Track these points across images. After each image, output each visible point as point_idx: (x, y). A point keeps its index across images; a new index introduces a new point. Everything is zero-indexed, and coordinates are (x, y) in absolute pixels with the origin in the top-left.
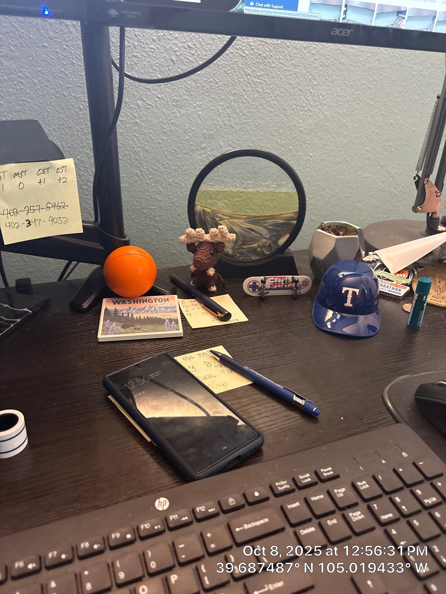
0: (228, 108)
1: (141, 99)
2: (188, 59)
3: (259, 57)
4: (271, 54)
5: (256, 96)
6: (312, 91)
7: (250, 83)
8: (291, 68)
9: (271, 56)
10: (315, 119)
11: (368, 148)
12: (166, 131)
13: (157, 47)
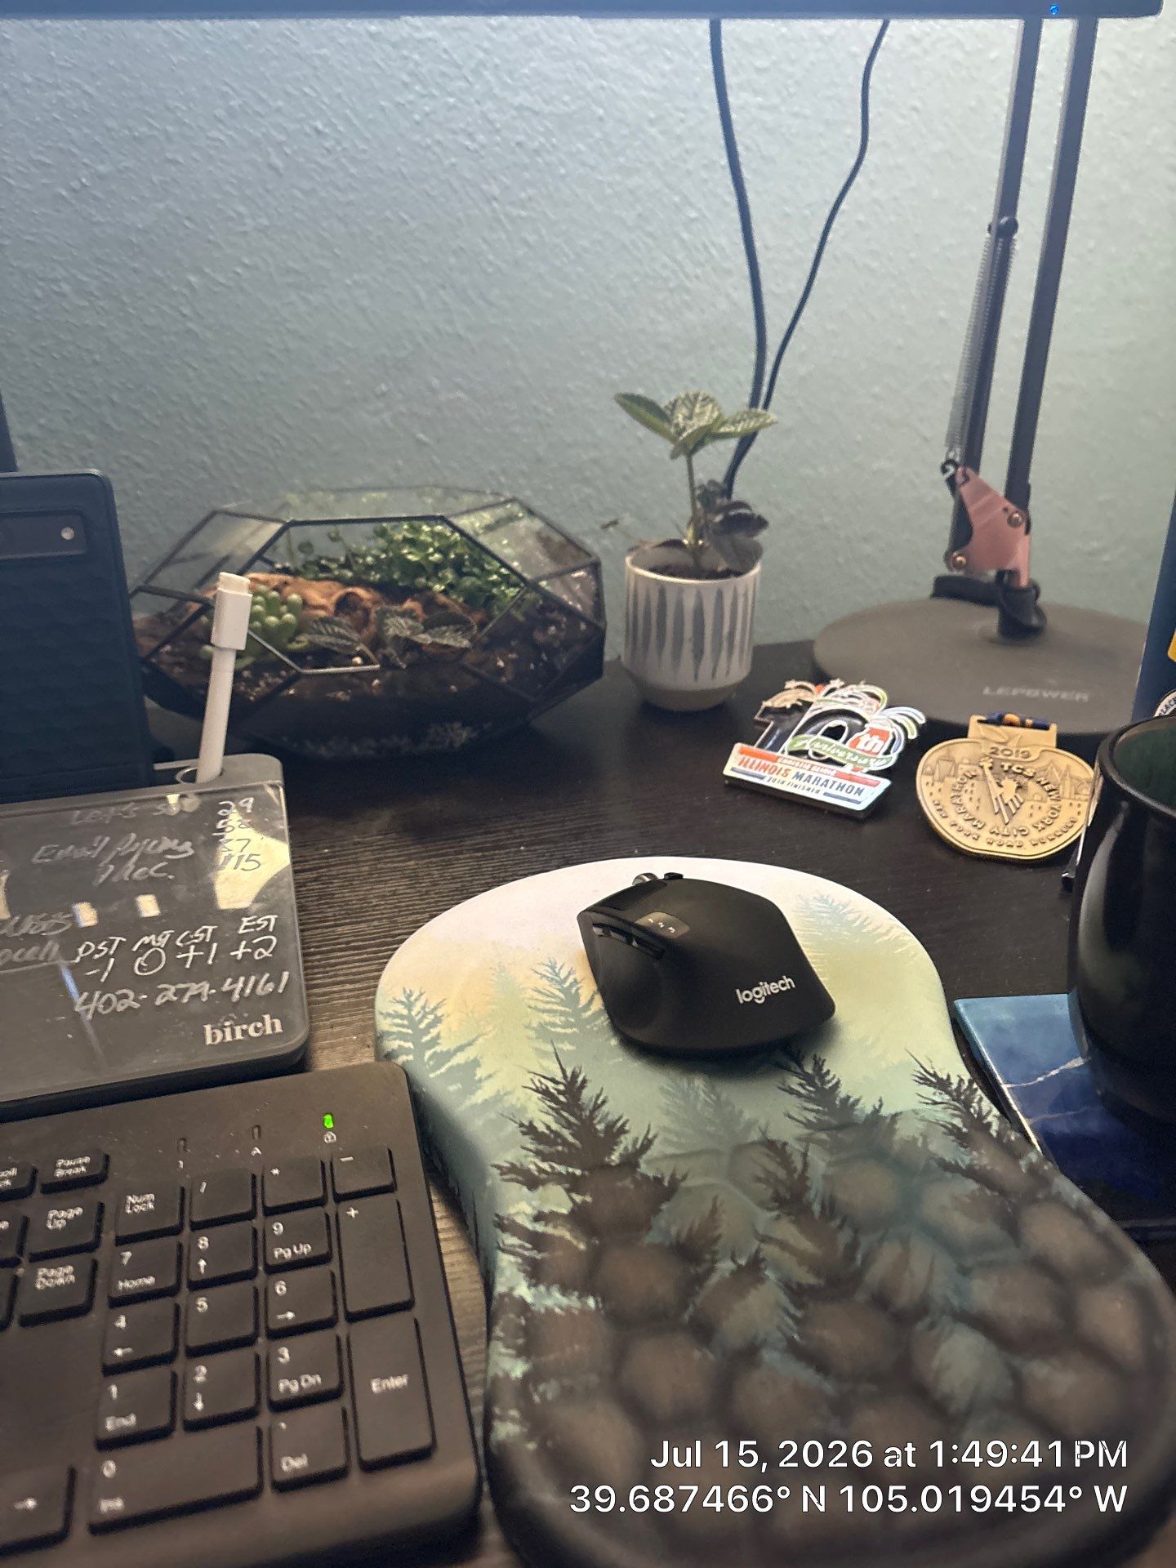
0: (443, 287)
1: (198, 271)
2: (318, 163)
3: (517, 150)
4: (554, 140)
5: (520, 253)
6: (685, 236)
7: (499, 221)
8: (618, 177)
9: (554, 146)
10: (703, 311)
11: (876, 389)
12: (272, 351)
13: (231, 136)
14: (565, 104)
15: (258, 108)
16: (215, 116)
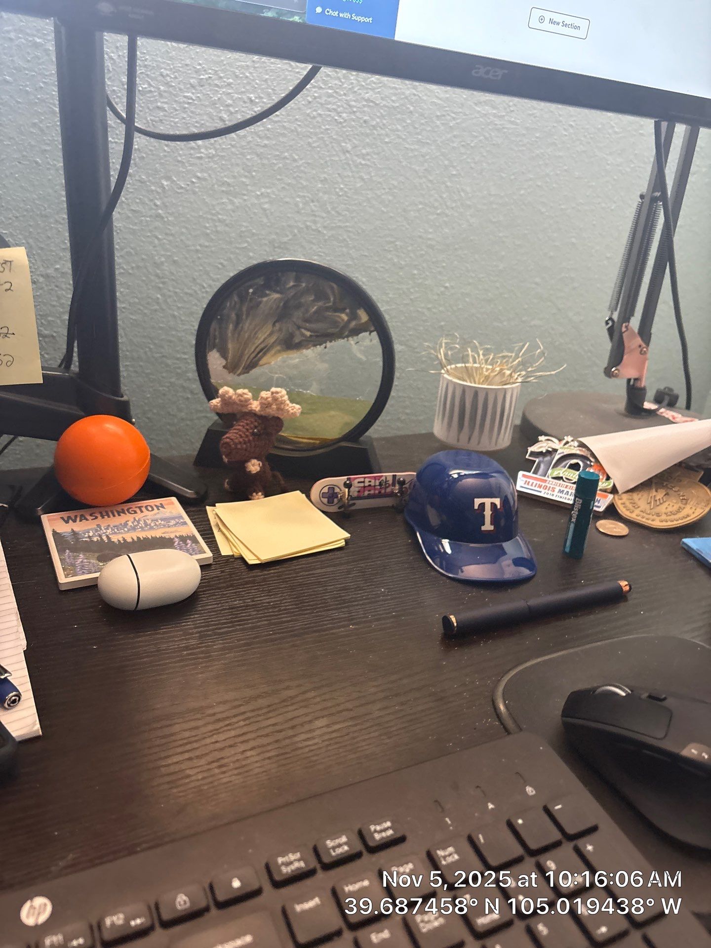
0: (313, 201)
1: (168, 178)
3: (364, 125)
4: (385, 122)
5: (358, 185)
6: (449, 184)
7: (349, 164)
8: (417, 147)
9: (384, 125)
10: (453, 228)
12: (208, 232)
13: (198, 97)
14: (393, 101)
15: (216, 82)
16: (191, 84)
